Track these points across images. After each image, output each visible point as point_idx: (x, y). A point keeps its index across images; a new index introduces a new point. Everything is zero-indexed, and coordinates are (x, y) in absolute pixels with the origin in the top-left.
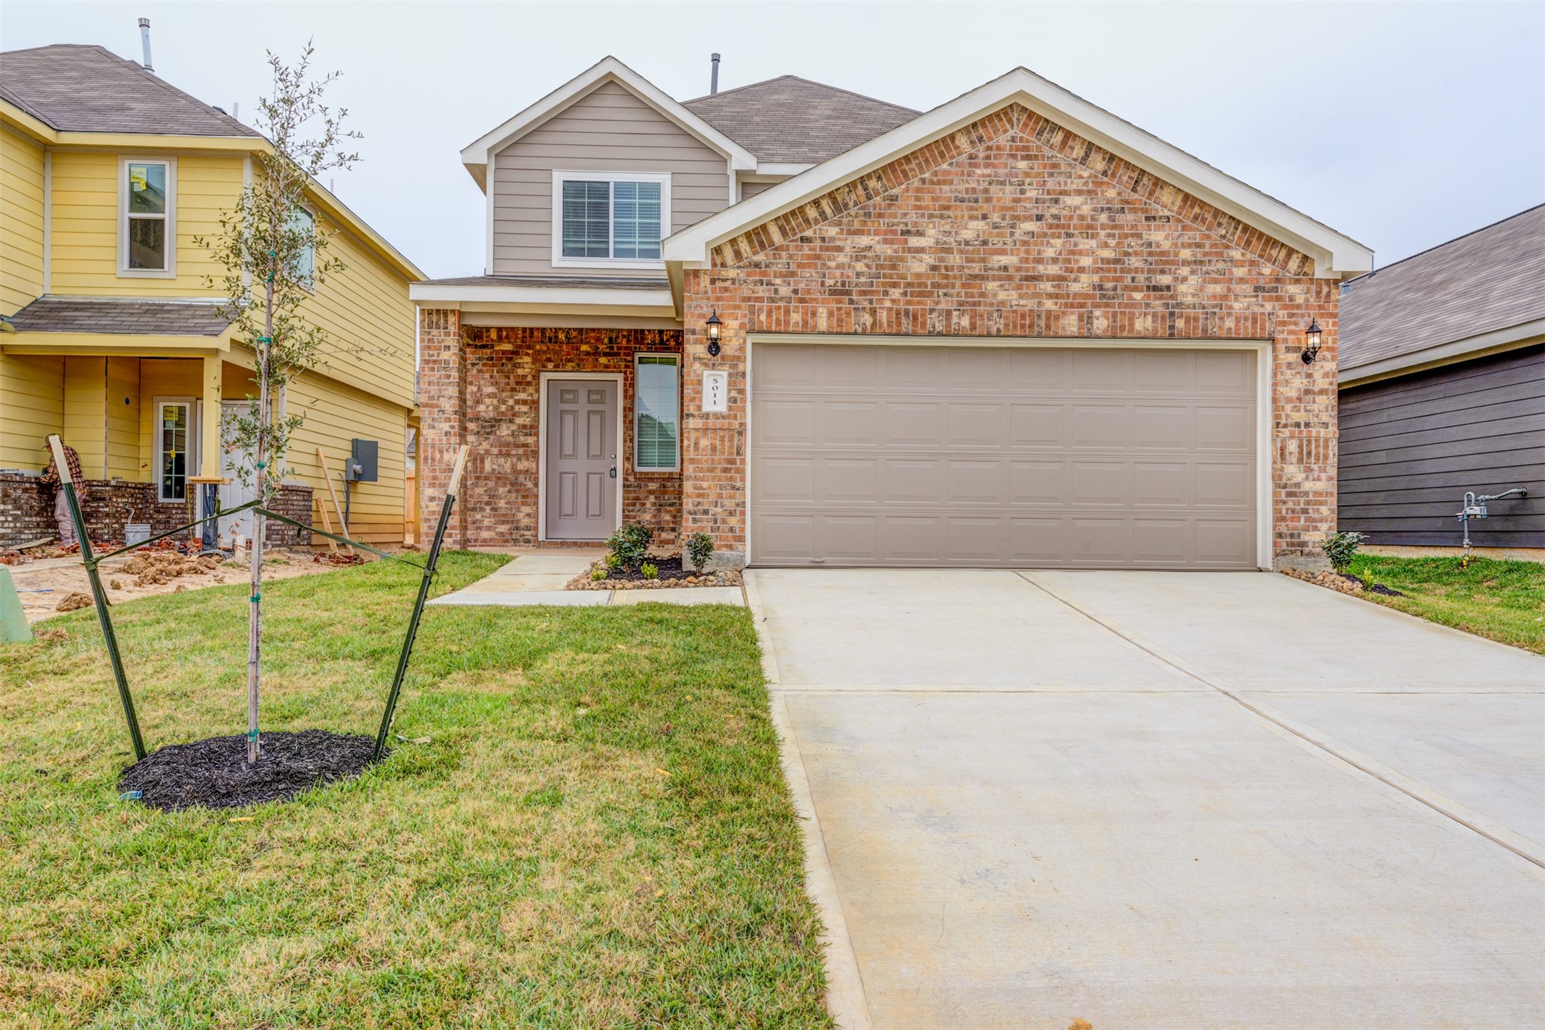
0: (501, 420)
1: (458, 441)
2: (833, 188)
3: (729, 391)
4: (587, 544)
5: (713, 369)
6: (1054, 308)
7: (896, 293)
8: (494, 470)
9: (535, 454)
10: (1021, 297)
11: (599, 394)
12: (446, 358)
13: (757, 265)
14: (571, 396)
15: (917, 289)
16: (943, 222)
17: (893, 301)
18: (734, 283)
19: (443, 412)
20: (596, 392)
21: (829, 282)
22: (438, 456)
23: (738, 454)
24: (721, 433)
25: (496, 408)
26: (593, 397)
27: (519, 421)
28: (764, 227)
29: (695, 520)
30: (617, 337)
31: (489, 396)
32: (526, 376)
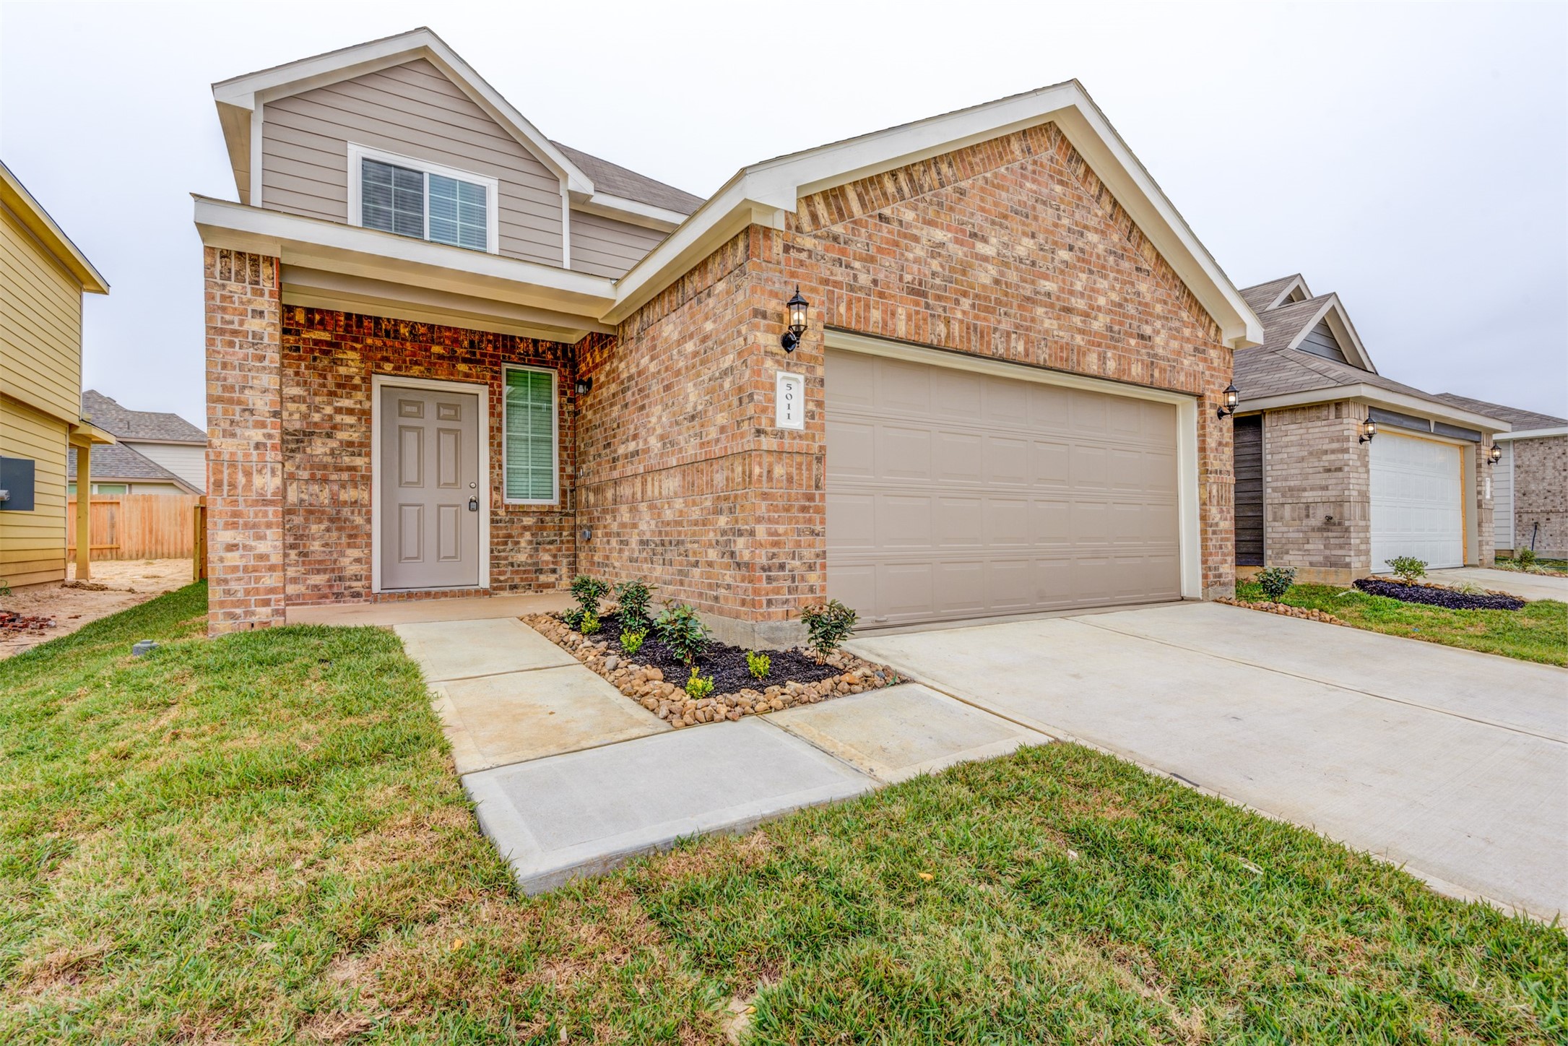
0: (312, 434)
1: (280, 458)
2: (910, 163)
3: (806, 402)
4: (445, 594)
5: (788, 371)
6: (1082, 343)
7: (966, 303)
8: (302, 501)
9: (367, 479)
10: (1060, 328)
11: (453, 408)
12: (256, 329)
13: (836, 239)
14: (414, 409)
15: (984, 305)
16: (1003, 232)
17: (964, 313)
18: (810, 257)
19: (252, 412)
20: (447, 406)
21: (908, 278)
22: (241, 480)
23: (817, 487)
24: (798, 458)
25: (305, 417)
26: (444, 412)
27: (342, 435)
28: (842, 188)
29: (769, 579)
30: (481, 341)
31: (293, 399)
32: (352, 378)
